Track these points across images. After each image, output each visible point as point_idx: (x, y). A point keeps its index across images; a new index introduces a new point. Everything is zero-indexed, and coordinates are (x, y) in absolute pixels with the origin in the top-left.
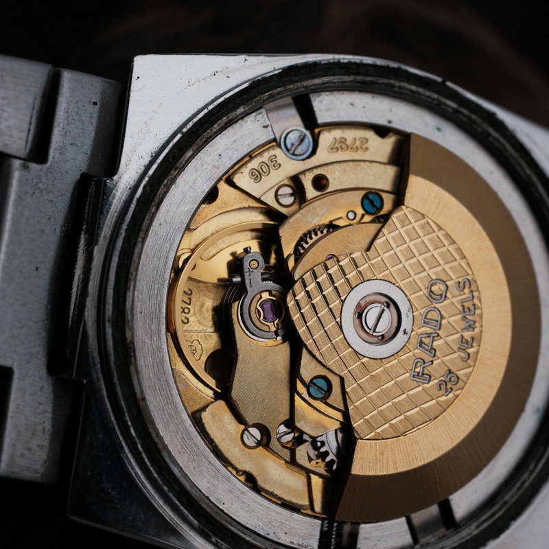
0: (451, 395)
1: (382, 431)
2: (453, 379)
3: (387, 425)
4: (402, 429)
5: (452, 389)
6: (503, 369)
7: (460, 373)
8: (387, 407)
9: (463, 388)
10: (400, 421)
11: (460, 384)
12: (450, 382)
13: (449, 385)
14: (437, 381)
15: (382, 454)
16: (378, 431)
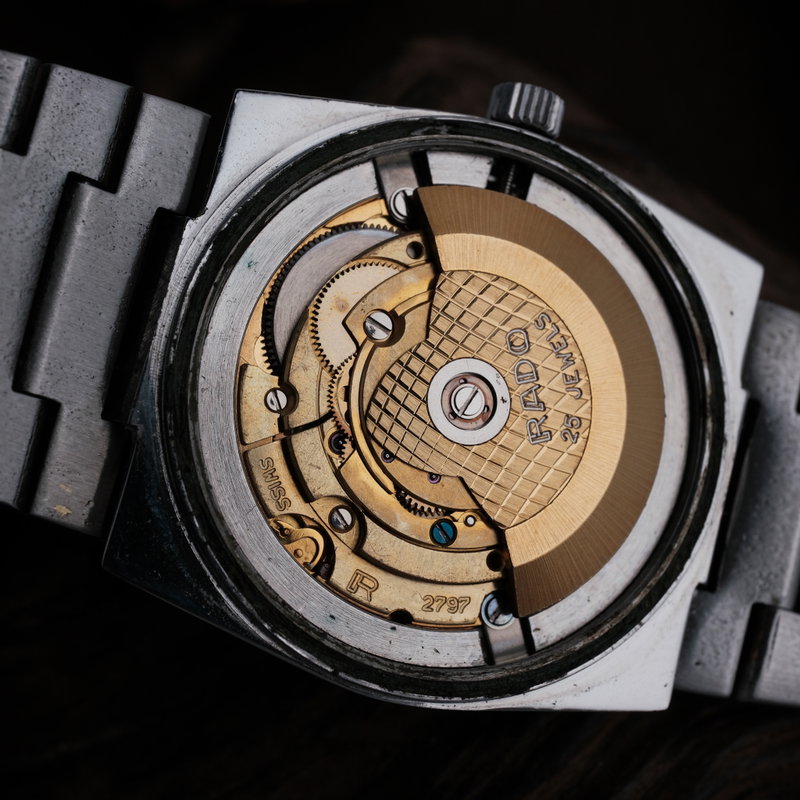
0: (580, 440)
1: (526, 510)
2: (575, 423)
3: (528, 502)
4: (544, 499)
5: (578, 433)
6: (623, 386)
7: (580, 414)
8: (520, 485)
9: (590, 427)
10: (539, 492)
11: (585, 424)
12: (573, 427)
13: (574, 431)
14: (559, 433)
15: (536, 532)
16: (522, 511)
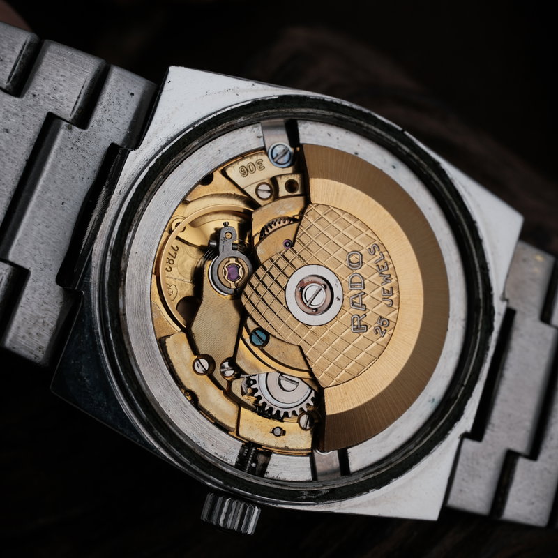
0: (386, 335)
1: (341, 377)
2: (385, 323)
3: (344, 371)
4: (355, 372)
5: (386, 330)
6: (422, 304)
7: (389, 317)
8: (340, 359)
9: (394, 327)
10: (353, 366)
11: (392, 325)
12: (383, 325)
13: (383, 328)
14: (373, 328)
15: (346, 393)
16: (338, 377)
